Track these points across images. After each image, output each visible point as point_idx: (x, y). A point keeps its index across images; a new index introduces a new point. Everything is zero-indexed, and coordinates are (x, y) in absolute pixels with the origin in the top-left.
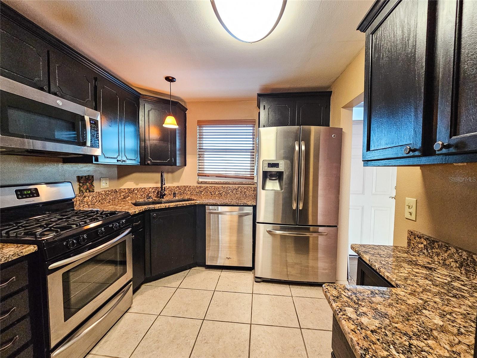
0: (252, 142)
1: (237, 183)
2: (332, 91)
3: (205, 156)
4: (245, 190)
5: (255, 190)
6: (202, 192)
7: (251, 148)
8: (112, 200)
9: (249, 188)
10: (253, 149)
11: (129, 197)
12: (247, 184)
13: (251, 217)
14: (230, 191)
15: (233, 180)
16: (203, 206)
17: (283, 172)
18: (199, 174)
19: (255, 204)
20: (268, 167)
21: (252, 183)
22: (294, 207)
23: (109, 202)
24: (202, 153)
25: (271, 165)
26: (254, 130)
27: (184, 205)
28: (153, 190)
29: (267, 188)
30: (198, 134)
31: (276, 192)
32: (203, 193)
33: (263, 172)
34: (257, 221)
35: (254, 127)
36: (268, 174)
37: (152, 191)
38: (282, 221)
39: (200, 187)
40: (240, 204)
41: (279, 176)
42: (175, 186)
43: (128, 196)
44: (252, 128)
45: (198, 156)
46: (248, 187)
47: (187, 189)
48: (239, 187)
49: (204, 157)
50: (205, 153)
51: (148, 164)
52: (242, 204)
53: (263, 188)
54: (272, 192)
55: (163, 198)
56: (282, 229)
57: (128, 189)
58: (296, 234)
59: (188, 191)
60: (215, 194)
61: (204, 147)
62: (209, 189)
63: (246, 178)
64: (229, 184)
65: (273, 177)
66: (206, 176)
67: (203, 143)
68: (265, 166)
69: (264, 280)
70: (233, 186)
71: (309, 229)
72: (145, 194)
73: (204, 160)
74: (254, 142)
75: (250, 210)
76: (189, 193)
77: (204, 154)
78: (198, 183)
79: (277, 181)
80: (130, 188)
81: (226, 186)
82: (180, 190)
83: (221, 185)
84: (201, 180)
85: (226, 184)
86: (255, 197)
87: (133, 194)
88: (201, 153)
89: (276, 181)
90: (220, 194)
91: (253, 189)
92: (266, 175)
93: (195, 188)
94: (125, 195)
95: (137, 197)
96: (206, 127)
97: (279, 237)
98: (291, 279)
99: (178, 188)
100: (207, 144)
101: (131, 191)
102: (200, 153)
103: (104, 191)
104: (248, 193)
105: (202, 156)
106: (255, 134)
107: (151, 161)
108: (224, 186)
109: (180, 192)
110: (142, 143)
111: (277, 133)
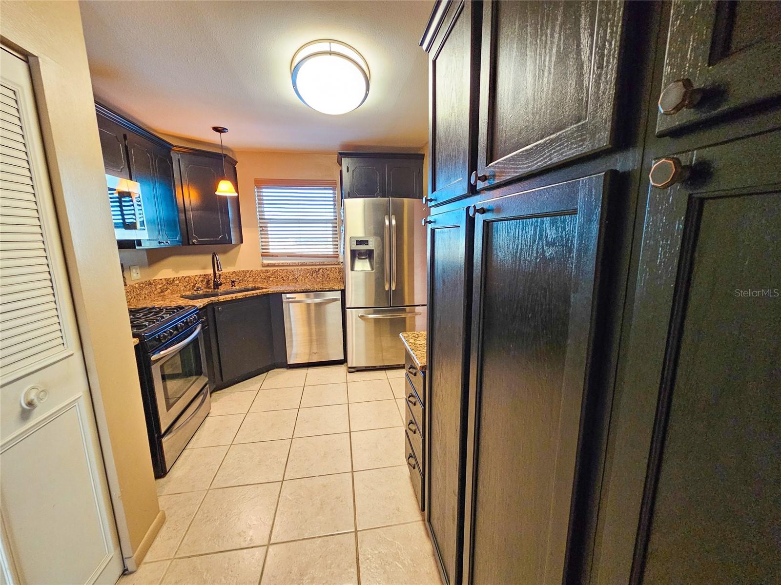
0: (332, 210)
1: (317, 264)
2: (424, 154)
3: (269, 229)
4: (328, 272)
5: (342, 271)
6: (269, 277)
7: (333, 218)
8: (148, 295)
9: (333, 269)
10: (336, 219)
11: (169, 290)
12: (330, 265)
13: (339, 303)
14: (308, 274)
15: (312, 260)
16: (279, 295)
17: (373, 250)
18: (263, 254)
19: (342, 288)
20: (357, 245)
21: (337, 263)
22: (387, 288)
23: (145, 297)
24: (265, 225)
25: (359, 243)
26: (334, 193)
27: (255, 295)
28: (201, 279)
29: (356, 269)
30: (257, 198)
31: (366, 273)
32: (271, 279)
33: (351, 250)
34: (347, 307)
35: (334, 190)
36: (357, 253)
37: (199, 280)
38: (375, 304)
39: (267, 271)
40: (324, 290)
41: (369, 254)
42: (230, 271)
43: (167, 289)
44: (331, 192)
45: (259, 229)
46: (331, 268)
47: (248, 274)
48: (320, 269)
49: (267, 231)
50: (269, 225)
51: (194, 244)
52: (328, 289)
53: (352, 269)
54: (362, 274)
55: (218, 289)
56: (375, 313)
57: (165, 279)
58: (390, 316)
59: (250, 277)
60: (288, 279)
61: (266, 217)
62: (280, 274)
63: (328, 257)
64: (306, 265)
65: (363, 256)
66: (273, 256)
67: (264, 212)
68: (353, 244)
69: (359, 369)
70: (313, 267)
71: (405, 310)
72: (189, 285)
73: (268, 234)
74: (336, 210)
75: (338, 295)
76: (251, 280)
77: (267, 227)
78: (263, 266)
79: (367, 260)
80: (168, 277)
81: (303, 268)
82: (238, 277)
83: (296, 268)
84: (266, 262)
85: (302, 265)
86: (343, 281)
87: (173, 285)
88: (263, 225)
89: (365, 260)
90: (296, 279)
91: (338, 270)
92: (355, 254)
93: (258, 274)
94: (163, 288)
95: (179, 289)
96: (265, 188)
97: (373, 321)
98: (387, 363)
99: (234, 275)
100: (270, 212)
101: (170, 282)
102: (261, 225)
103: (138, 283)
104: (331, 275)
105: (265, 229)
106: (337, 199)
107: (197, 240)
108: (300, 268)
109: (238, 279)
110: (180, 214)
111: (364, 206)
